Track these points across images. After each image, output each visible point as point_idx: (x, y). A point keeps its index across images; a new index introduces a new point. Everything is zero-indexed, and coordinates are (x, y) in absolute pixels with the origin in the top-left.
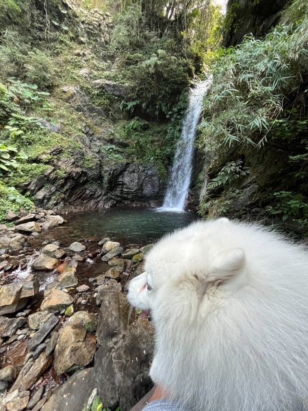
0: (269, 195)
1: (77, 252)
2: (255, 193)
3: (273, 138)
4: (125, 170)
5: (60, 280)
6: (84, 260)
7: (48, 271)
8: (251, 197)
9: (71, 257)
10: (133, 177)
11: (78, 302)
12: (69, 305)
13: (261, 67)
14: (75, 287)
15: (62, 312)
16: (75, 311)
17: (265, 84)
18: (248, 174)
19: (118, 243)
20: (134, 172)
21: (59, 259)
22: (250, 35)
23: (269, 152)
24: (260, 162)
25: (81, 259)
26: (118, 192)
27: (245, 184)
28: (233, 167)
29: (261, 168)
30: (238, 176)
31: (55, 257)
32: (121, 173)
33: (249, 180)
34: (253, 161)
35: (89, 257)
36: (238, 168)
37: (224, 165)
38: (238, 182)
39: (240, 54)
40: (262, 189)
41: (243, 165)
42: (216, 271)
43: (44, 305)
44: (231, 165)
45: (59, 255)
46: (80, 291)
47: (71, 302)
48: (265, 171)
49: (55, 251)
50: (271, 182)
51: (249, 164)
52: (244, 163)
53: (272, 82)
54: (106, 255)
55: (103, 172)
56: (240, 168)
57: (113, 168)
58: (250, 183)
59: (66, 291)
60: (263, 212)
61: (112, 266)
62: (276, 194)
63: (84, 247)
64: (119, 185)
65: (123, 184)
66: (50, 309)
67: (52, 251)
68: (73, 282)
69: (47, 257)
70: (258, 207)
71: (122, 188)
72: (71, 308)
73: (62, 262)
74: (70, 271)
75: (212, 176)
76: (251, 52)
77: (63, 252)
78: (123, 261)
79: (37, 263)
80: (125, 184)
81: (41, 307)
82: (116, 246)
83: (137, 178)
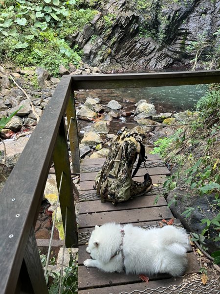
1: (114, 110)
4: (191, 11)
5: (95, 126)
6: (118, 118)
7: (89, 121)
9: (107, 112)
10: (203, 22)
11: (106, 144)
14: (106, 134)
15: (94, 147)
16: (103, 148)
19: (152, 106)
20: (205, 13)
21: (97, 112)
25: (116, 116)
26: (177, 47)
31: (94, 110)
32: (186, 16)
35: (123, 116)
43: (83, 140)
45: (98, 109)
46: (108, 137)
47: (101, 142)
54: (138, 116)
55: (160, 15)
57: (176, 8)
59: (99, 135)
61: (139, 124)
64: (181, 34)
65: (187, 34)
66: (87, 143)
68: (104, 130)
69: (89, 109)
71: (185, 39)
72: (100, 145)
73: (100, 116)
74: (105, 122)
77: (102, 108)
78: (151, 122)
79: (80, 113)
80: (189, 33)
81: (82, 142)
82: (150, 108)
83: (209, 22)
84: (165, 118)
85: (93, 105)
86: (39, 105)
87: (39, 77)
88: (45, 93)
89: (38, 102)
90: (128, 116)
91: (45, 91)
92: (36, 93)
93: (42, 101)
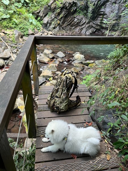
1: (60, 58)
4: (107, 1)
5: (49, 67)
6: (63, 62)
7: (45, 63)
9: (57, 59)
11: (55, 77)
12: (51, 77)
14: (55, 71)
15: (48, 79)
16: (53, 80)
19: (83, 56)
21: (50, 58)
25: (61, 61)
31: (49, 57)
32: (104, 4)
35: (65, 61)
45: (51, 56)
46: (57, 73)
49: (49, 54)
54: (74, 61)
55: (89, 3)
59: (51, 72)
61: (75, 67)
63: (64, 55)
64: (101, 14)
65: (104, 14)
66: (44, 76)
67: (47, 53)
68: (54, 69)
69: (45, 56)
72: (52, 78)
73: (52, 61)
74: (55, 64)
77: (53, 56)
78: (82, 65)
79: (40, 59)
81: (41, 76)
82: (81, 57)
83: (117, 8)
84: (90, 64)
85: (48, 54)
86: (16, 53)
87: (16, 36)
88: (19, 45)
89: (15, 51)
90: (68, 61)
91: (19, 44)
92: (14, 45)
93: (17, 51)
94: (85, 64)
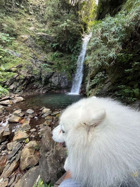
0: (116, 87)
1: (30, 114)
2: (110, 86)
3: (118, 62)
4: (52, 76)
5: (22, 127)
6: (34, 118)
7: (16, 123)
8: (109, 87)
9: (27, 116)
10: (56, 79)
11: (31, 136)
12: (27, 138)
13: (113, 29)
14: (29, 130)
15: (23, 142)
16: (30, 141)
17: (115, 37)
18: (107, 78)
19: (49, 109)
20: (56, 76)
21: (21, 117)
22: (109, 15)
23: (116, 68)
24: (112, 72)
25: (32, 117)
26: (49, 86)
27: (106, 82)
28: (101, 75)
29: (113, 75)
30: (103, 78)
31: (19, 116)
32: (51, 77)
33: (108, 80)
34: (110, 72)
36: (103, 75)
37: (97, 73)
38: (103, 81)
39: (104, 23)
40: (113, 84)
41: (105, 73)
42: (94, 120)
43: (15, 139)
44: (100, 74)
45: (21, 115)
46: (31, 131)
47: (28, 137)
48: (114, 76)
49: (19, 113)
50: (117, 81)
51: (108, 73)
52: (106, 72)
53: (118, 37)
54: (44, 115)
55: (42, 76)
56: (104, 75)
57: (47, 74)
58: (108, 81)
59: (25, 132)
60: (114, 94)
61: (46, 120)
62: (119, 86)
63: (33, 111)
65: (51, 82)
66: (18, 140)
67: (18, 113)
68: (28, 128)
69: (16, 116)
70: (111, 92)
71: (51, 84)
72: (28, 140)
73: (23, 119)
74: (27, 122)
75: (92, 78)
76: (109, 23)
77: (24, 114)
78: (51, 117)
79: (11, 120)
80: (52, 82)
84: (57, 114)
90: (38, 116)
94: (53, 116)
